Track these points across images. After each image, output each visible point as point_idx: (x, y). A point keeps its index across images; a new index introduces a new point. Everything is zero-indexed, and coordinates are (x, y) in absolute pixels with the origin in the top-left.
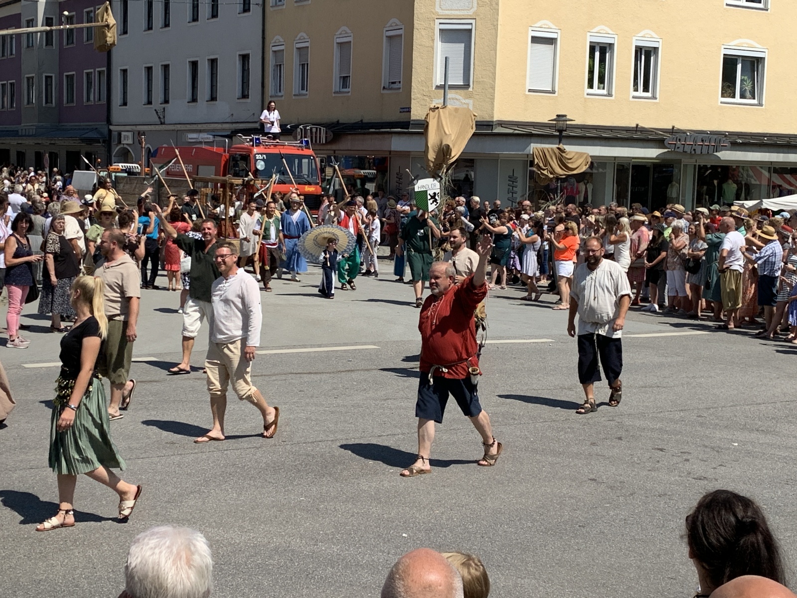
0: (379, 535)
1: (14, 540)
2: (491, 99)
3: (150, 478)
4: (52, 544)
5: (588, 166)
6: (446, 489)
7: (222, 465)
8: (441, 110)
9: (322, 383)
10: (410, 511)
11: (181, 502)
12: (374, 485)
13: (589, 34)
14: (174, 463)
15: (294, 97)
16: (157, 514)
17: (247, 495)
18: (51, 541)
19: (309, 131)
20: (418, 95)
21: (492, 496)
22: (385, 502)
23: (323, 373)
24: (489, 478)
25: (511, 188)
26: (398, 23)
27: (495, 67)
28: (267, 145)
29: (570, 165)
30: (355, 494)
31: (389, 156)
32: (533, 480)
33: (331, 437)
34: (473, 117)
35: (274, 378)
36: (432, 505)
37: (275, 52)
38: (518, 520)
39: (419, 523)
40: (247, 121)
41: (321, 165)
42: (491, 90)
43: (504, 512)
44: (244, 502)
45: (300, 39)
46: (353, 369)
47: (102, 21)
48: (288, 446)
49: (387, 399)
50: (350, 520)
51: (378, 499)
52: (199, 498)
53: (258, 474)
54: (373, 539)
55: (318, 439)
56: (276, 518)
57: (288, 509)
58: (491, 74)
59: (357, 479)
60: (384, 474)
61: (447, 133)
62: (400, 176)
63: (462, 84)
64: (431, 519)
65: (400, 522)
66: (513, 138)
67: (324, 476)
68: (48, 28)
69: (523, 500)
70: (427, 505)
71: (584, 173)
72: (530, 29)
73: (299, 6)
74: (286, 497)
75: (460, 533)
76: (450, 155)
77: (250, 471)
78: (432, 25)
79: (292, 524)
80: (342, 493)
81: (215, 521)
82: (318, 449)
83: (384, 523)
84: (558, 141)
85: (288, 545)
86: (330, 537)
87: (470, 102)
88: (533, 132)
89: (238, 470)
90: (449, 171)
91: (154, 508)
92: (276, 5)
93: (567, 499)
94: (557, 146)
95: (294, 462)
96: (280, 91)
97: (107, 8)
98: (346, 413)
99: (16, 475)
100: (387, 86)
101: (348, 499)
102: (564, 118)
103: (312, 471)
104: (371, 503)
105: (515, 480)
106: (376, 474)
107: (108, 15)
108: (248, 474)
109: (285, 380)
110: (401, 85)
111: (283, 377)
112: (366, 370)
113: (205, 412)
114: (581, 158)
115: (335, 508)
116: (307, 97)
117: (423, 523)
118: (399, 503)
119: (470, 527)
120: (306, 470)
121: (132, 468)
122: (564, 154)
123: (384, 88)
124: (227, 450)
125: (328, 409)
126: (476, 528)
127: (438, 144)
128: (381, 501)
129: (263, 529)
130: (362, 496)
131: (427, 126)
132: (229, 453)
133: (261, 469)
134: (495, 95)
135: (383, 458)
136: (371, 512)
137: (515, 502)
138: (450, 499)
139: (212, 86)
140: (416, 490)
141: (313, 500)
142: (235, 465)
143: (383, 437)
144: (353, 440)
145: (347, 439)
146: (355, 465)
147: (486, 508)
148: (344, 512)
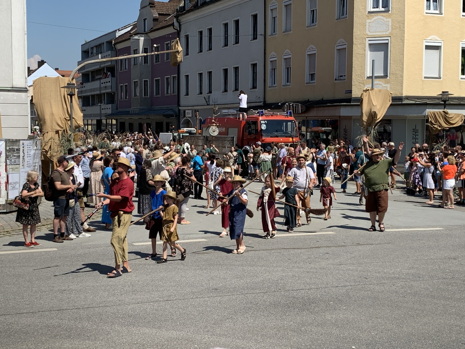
1: (129, 345)
2: (401, 83)
3: (204, 310)
5: (462, 122)
6: (378, 320)
7: (244, 303)
8: (370, 91)
9: (301, 255)
10: (356, 333)
11: (221, 324)
12: (334, 316)
13: (461, 43)
14: (217, 301)
15: (282, 87)
17: (259, 321)
19: (291, 106)
20: (356, 83)
21: (406, 324)
22: (342, 326)
23: (302, 248)
24: (405, 313)
25: (415, 136)
26: (344, 41)
27: (403, 64)
28: (267, 115)
29: (451, 122)
30: (323, 322)
31: (339, 119)
32: (432, 315)
33: (308, 287)
34: (390, 95)
35: (273, 251)
36: (370, 329)
37: (271, 62)
38: (424, 339)
40: (256, 101)
41: (299, 126)
42: (400, 78)
43: (415, 335)
44: (257, 325)
45: (286, 53)
46: (319, 246)
47: (175, 49)
48: (283, 292)
49: (340, 264)
50: (320, 337)
51: (336, 325)
52: (232, 322)
53: (265, 308)
55: (299, 288)
56: (276, 335)
57: (283, 330)
58: (401, 69)
59: (324, 312)
60: (340, 310)
61: (374, 104)
62: (345, 131)
63: (383, 75)
64: (370, 337)
65: (350, 339)
66: (415, 107)
67: (304, 310)
68: (145, 54)
69: (427, 327)
70: (367, 329)
71: (460, 126)
72: (425, 41)
73: (285, 35)
74: (282, 323)
75: (387, 347)
76: (376, 118)
77: (261, 306)
78: (364, 42)
79: (286, 339)
80: (315, 321)
81: (241, 336)
82: (300, 294)
83: (341, 340)
84: (443, 107)
86: (308, 347)
87: (388, 86)
88: (428, 102)
89: (254, 306)
90: (376, 127)
91: (206, 327)
92: (272, 35)
93: (454, 327)
94: (443, 110)
95: (286, 301)
96: (274, 84)
97: (177, 42)
98: (316, 272)
99: (129, 307)
100: (337, 78)
101: (319, 325)
102: (447, 93)
103: (297, 308)
104: (333, 327)
105: (421, 315)
106: (335, 309)
107: (178, 46)
109: (280, 253)
110: (346, 77)
111: (279, 251)
112: (327, 247)
113: (234, 271)
114: (458, 117)
115: (311, 330)
116: (290, 86)
117: (365, 340)
118: (349, 328)
119: (394, 343)
120: (293, 307)
121: (193, 304)
122: (447, 115)
123: (336, 79)
125: (305, 270)
126: (397, 343)
127: (369, 111)
128: (338, 326)
129: (269, 341)
130: (327, 323)
131: (362, 101)
132: (248, 295)
133: (267, 305)
134: (404, 81)
135: (339, 300)
136: (333, 333)
137: (421, 328)
138: (380, 326)
139: (236, 82)
140: (360, 320)
141: (298, 325)
142: (252, 303)
143: (339, 287)
144: (321, 289)
145: (317, 288)
146: (322, 304)
147: (403, 332)
148: (316, 332)
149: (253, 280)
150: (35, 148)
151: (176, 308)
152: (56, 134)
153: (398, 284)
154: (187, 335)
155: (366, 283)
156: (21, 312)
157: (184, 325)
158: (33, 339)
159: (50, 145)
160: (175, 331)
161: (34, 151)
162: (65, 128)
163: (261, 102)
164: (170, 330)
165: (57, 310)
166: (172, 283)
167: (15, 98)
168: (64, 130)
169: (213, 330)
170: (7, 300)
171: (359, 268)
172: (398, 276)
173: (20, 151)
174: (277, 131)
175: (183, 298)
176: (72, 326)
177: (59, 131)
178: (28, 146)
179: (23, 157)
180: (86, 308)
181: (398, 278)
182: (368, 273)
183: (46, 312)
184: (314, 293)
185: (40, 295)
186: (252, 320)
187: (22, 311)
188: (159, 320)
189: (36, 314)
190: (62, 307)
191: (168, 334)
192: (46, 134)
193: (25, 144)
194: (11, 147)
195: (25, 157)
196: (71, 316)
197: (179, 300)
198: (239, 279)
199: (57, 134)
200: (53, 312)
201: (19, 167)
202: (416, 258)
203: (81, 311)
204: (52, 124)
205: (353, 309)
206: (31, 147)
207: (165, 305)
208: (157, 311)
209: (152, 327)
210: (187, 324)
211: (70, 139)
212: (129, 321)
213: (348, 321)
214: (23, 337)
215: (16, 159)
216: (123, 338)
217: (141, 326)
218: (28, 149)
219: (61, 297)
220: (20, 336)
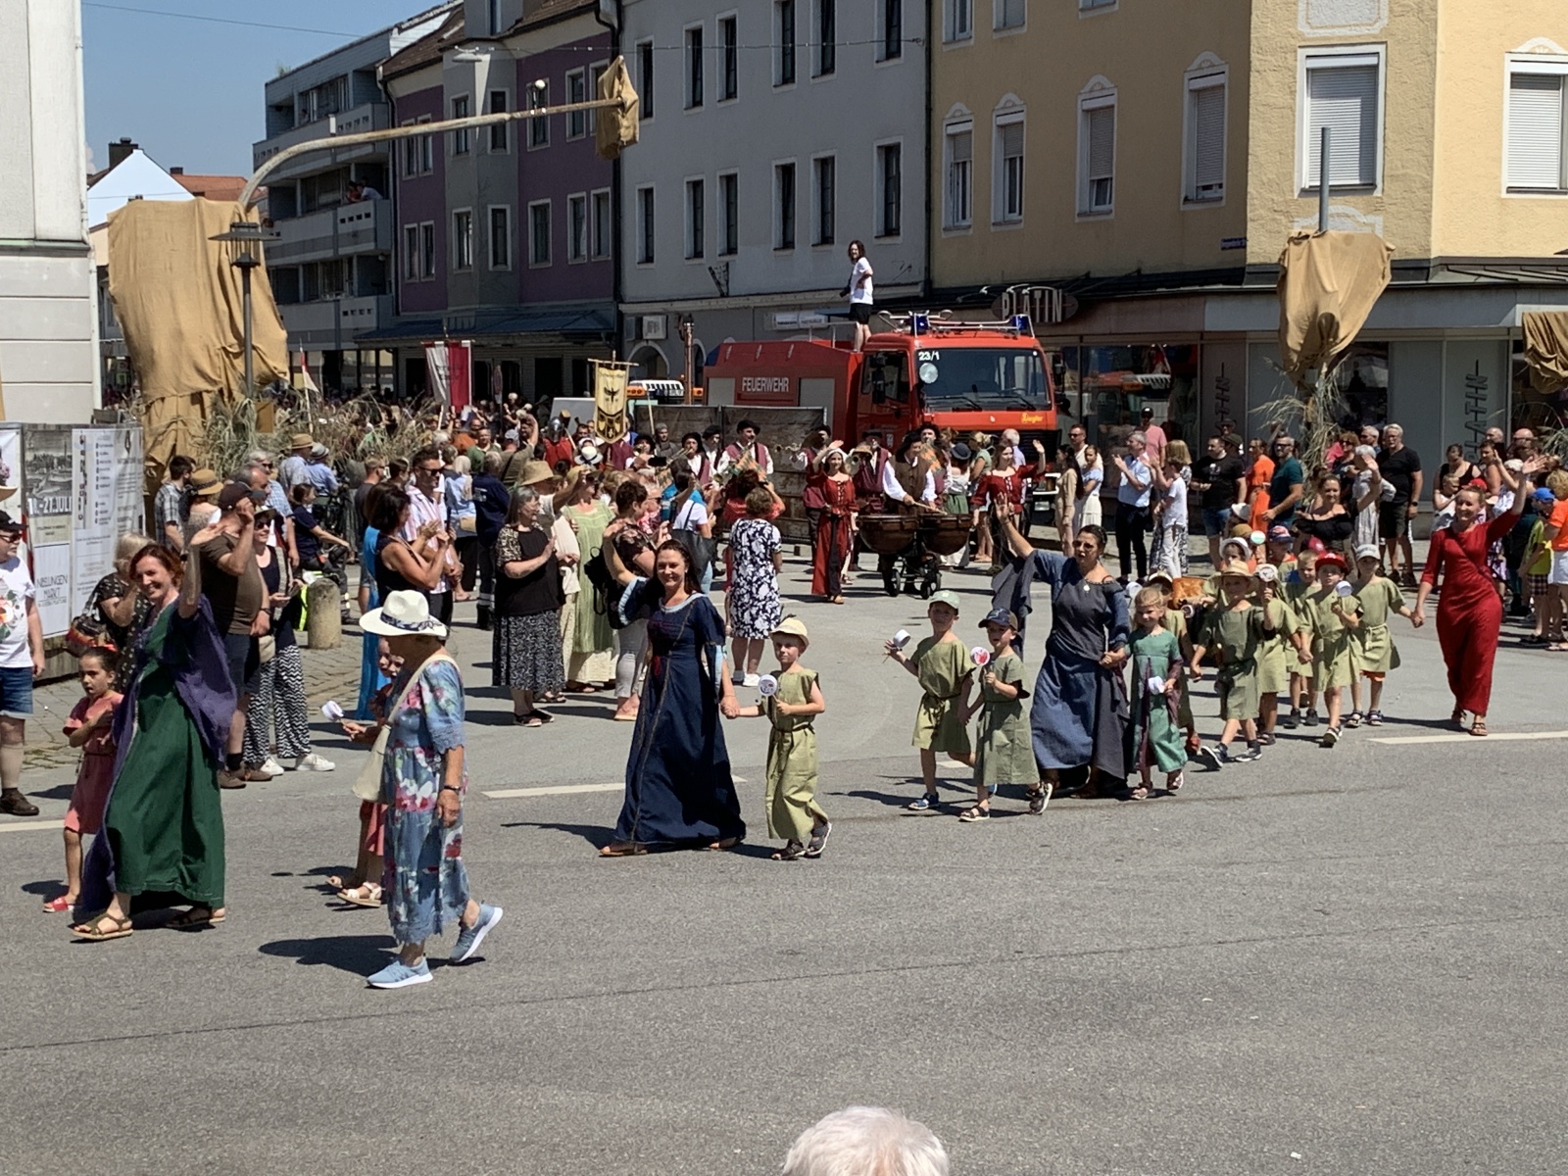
0: (1240, 1155)
1: (502, 1147)
2: (1424, 212)
3: (755, 1025)
4: (577, 1157)
6: (1377, 1059)
7: (897, 999)
8: (1314, 242)
9: (1087, 830)
10: (1302, 1104)
12: (1219, 1046)
14: (799, 993)
15: (993, 229)
16: (777, 1099)
17: (955, 1064)
18: (574, 1150)
19: (1027, 298)
20: (1262, 212)
22: (1248, 1083)
23: (1086, 807)
24: (1471, 1035)
25: (1473, 401)
26: (1216, 60)
27: (1431, 143)
28: (941, 332)
30: (1181, 1066)
31: (1199, 343)
33: (1119, 945)
34: (1386, 253)
36: (1350, 1091)
37: (952, 136)
38: (1544, 1127)
39: (1324, 1130)
40: (897, 281)
41: (1054, 368)
42: (1421, 193)
43: (1511, 1109)
44: (949, 1077)
45: (1003, 108)
47: (611, 96)
48: (1030, 963)
49: (1230, 864)
50: (1175, 1121)
51: (1230, 1078)
52: (858, 1069)
53: (971, 1019)
54: (1227, 1163)
55: (1090, 948)
56: (1019, 1112)
57: (1043, 1094)
58: (1423, 160)
59: (1181, 1033)
60: (1237, 1023)
61: (1329, 288)
62: (1223, 386)
63: (1357, 182)
64: (1351, 1121)
65: (1283, 1128)
66: (1475, 296)
67: (1110, 1026)
68: (506, 116)
69: (1551, 1084)
70: (1339, 1091)
72: (1508, 57)
73: (1002, 39)
74: (1036, 1069)
75: (1416, 1153)
76: (1336, 337)
77: (955, 1013)
78: (1291, 61)
79: (1053, 1126)
80: (1151, 1063)
82: (1092, 968)
83: (1248, 1130)
85: (1048, 1169)
86: (1136, 1155)
87: (1378, 220)
88: (1521, 279)
89: (931, 1011)
90: (1335, 371)
91: (768, 1085)
92: (954, 40)
95: (1045, 995)
96: (964, 217)
97: (620, 70)
98: (1145, 892)
99: (493, 1016)
100: (1192, 195)
101: (1167, 1077)
103: (1085, 1016)
104: (1217, 1084)
105: (1529, 1041)
106: (1220, 1022)
107: (622, 83)
108: (953, 1020)
109: (1008, 822)
110: (1223, 192)
112: (1178, 801)
113: (850, 888)
115: (1140, 1094)
116: (1022, 225)
117: (1334, 1129)
118: (1276, 1087)
119: (1440, 1140)
120: (1072, 1013)
121: (716, 1003)
123: (1186, 199)
124: (903, 968)
125: (1104, 883)
126: (1451, 1142)
127: (1310, 314)
128: (1237, 1081)
129: (993, 1136)
130: (1195, 1071)
131: (1284, 277)
132: (909, 974)
133: (976, 1008)
134: (1434, 204)
135: (1235, 990)
136: (1218, 1105)
137: (1534, 1087)
138: (1387, 1079)
139: (824, 213)
140: (1312, 1060)
141: (1093, 1076)
142: (922, 999)
143: (1229, 946)
144: (1164, 950)
145: (1152, 949)
146: (1174, 1003)
147: (1469, 1100)
148: (1161, 1103)
149: (923, 919)
150: (125, 455)
151: (656, 1017)
152: (193, 403)
153: (1442, 931)
154: (705, 1112)
155: (1325, 929)
156: (116, 1035)
157: (693, 1076)
158: (165, 1128)
159: (171, 443)
160: (662, 1099)
161: (121, 466)
162: (223, 384)
163: (916, 284)
164: (641, 1096)
165: (241, 1027)
166: (636, 931)
167: (45, 277)
168: (221, 391)
169: (794, 1096)
170: (61, 991)
171: (1297, 875)
172: (1437, 903)
173: (70, 465)
174: (975, 389)
175: (679, 984)
176: (297, 1081)
177: (205, 395)
178: (100, 450)
179: (83, 486)
180: (339, 1019)
181: (1440, 911)
182: (1328, 895)
183: (204, 1034)
184: (1143, 964)
185: (176, 976)
186: (928, 1062)
187: (116, 1032)
188: (600, 1062)
189: (167, 1040)
190: (256, 1015)
191: (638, 1110)
192: (158, 405)
193: (88, 441)
194: (41, 453)
195: (88, 489)
196: (291, 1048)
197: (665, 993)
198: (870, 917)
199: (198, 406)
200: (225, 1033)
201: (69, 521)
202: (1498, 840)
203: (324, 1031)
204: (180, 368)
205: (1286, 1020)
206: (111, 451)
207: (618, 1008)
208: (592, 1030)
209: (579, 1084)
210: (699, 1076)
211: (245, 421)
212: (497, 1065)
213: (1267, 1062)
214: (128, 1122)
215: (56, 493)
216: (481, 1123)
217: (537, 1080)
218: (100, 458)
219: (249, 980)
220: (118, 1119)
